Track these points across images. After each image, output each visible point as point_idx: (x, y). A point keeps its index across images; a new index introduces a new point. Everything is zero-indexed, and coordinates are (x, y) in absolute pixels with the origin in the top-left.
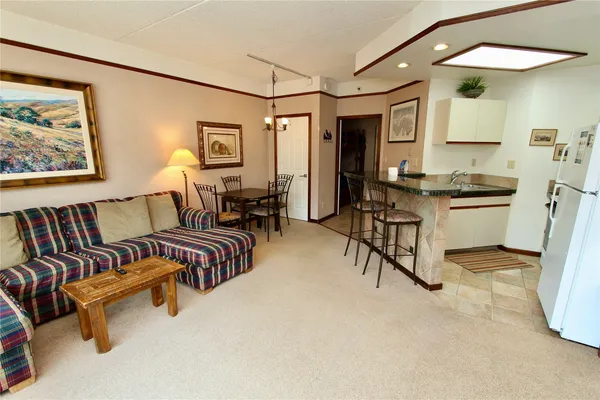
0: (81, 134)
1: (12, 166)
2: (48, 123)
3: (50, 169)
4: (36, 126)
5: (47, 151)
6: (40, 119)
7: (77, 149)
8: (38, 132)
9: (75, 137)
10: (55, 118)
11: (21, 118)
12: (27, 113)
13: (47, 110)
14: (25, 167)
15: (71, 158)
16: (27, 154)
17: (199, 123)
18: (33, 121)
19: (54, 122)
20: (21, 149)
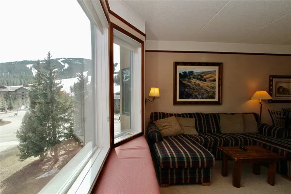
0: (215, 84)
1: (192, 96)
2: (205, 80)
3: (203, 98)
4: (201, 81)
5: (203, 91)
6: (203, 79)
7: (213, 90)
8: (201, 83)
9: (213, 85)
10: (207, 78)
11: (197, 79)
12: (200, 77)
13: (206, 75)
14: (196, 97)
15: (210, 94)
16: (197, 92)
17: (270, 76)
18: (200, 80)
19: (207, 80)
20: (196, 90)
